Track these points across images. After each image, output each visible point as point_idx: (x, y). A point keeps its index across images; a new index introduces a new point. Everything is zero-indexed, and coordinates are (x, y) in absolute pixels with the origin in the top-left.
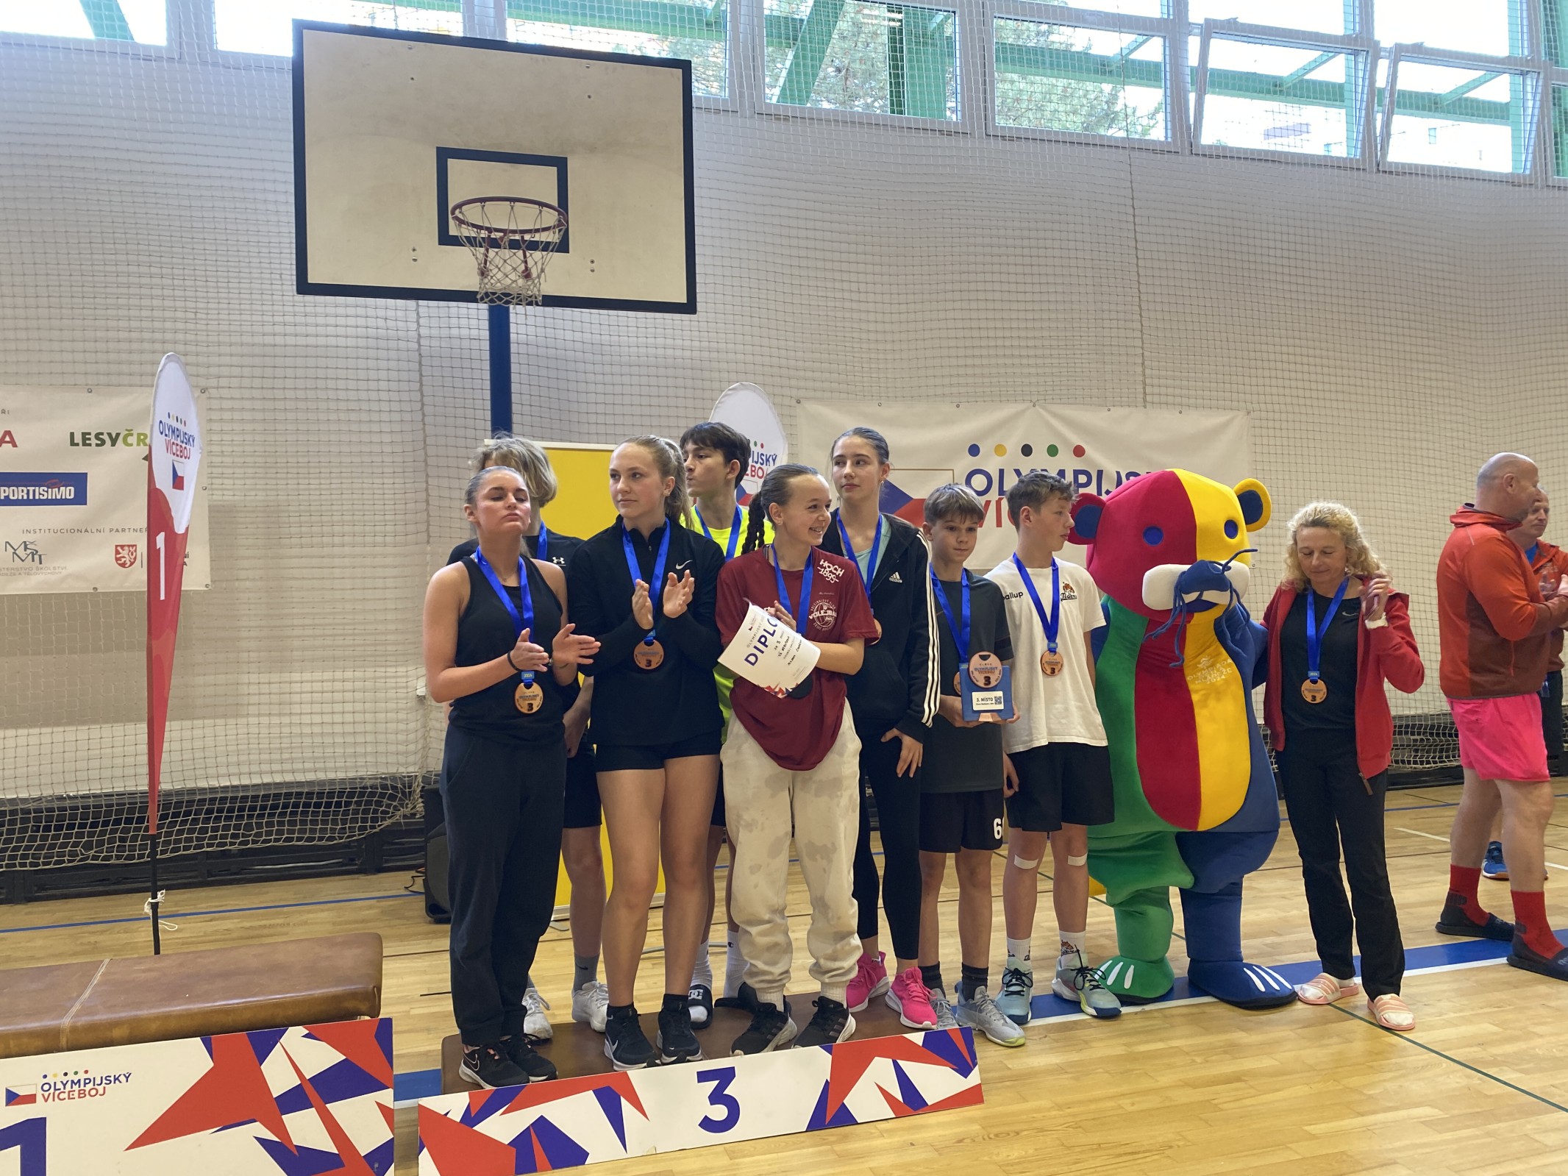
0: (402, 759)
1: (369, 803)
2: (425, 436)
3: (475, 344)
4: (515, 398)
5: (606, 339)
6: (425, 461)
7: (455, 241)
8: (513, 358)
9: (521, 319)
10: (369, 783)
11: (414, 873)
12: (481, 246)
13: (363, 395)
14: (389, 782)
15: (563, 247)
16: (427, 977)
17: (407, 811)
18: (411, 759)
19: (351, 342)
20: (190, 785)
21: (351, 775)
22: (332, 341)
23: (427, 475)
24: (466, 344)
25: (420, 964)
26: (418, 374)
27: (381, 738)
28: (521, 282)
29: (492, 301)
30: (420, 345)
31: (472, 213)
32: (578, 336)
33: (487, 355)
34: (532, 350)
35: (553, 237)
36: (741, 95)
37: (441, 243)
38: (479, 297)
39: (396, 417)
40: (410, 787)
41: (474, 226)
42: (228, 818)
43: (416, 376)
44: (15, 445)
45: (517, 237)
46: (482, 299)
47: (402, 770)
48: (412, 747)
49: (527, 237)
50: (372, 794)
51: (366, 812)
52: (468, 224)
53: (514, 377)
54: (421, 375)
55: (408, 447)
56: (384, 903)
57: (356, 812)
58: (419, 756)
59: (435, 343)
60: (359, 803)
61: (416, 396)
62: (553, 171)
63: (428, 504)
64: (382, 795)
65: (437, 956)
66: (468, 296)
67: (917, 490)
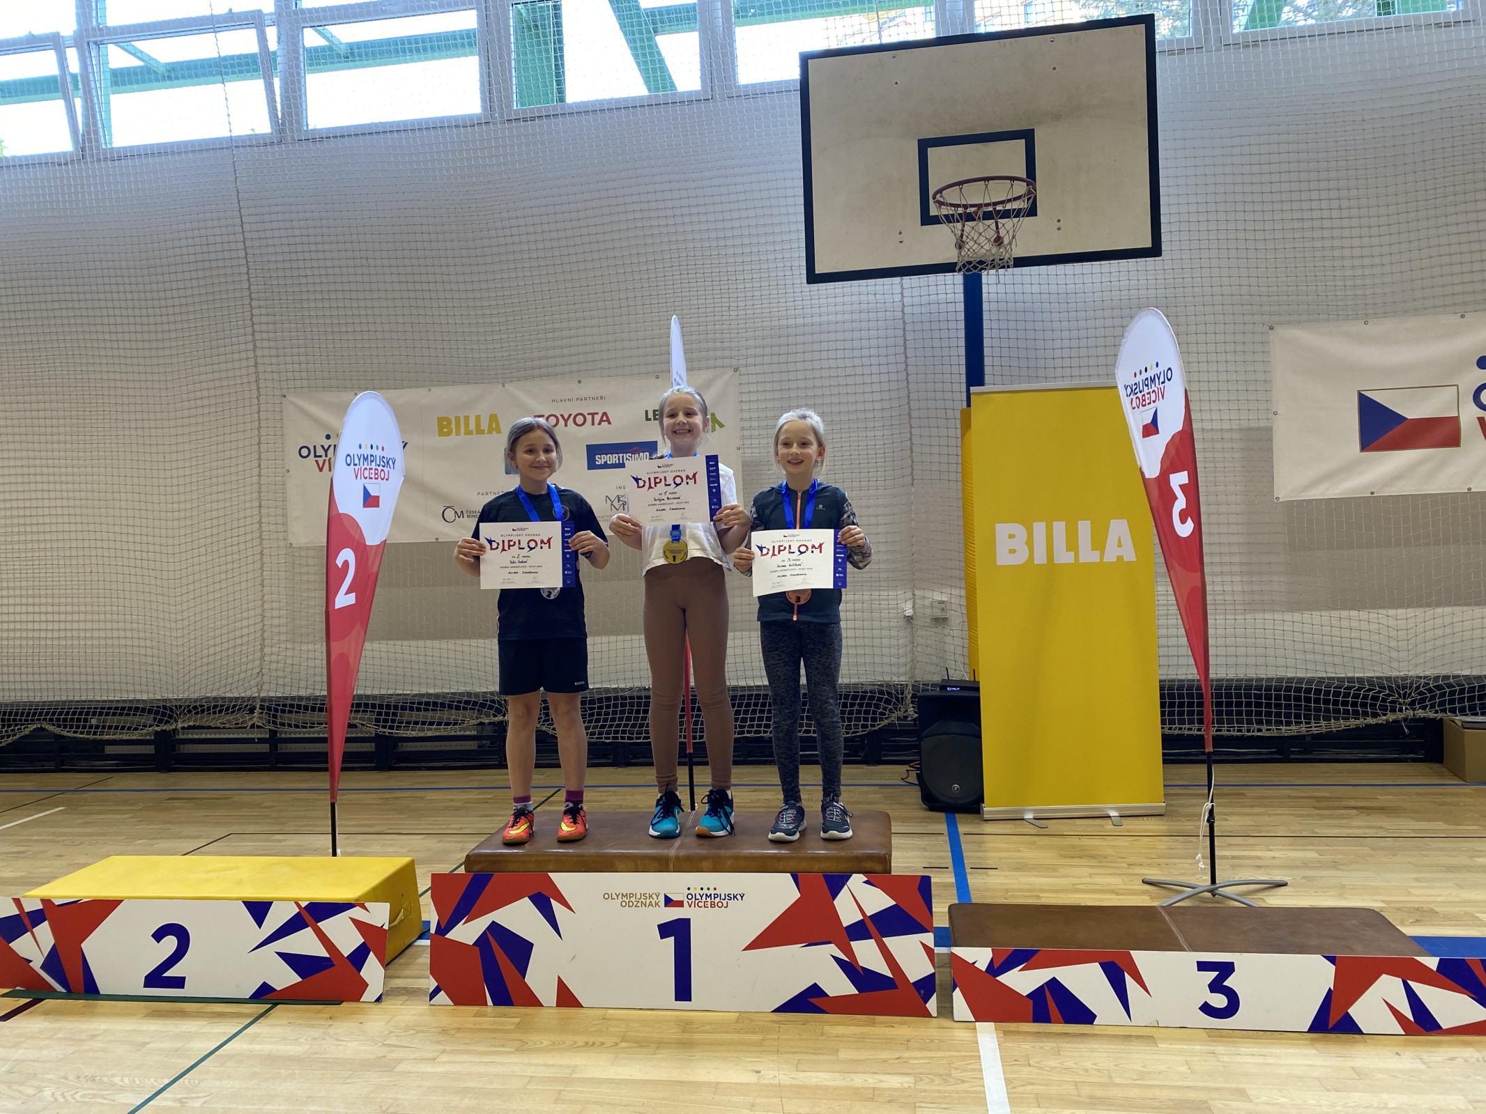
0: (894, 670)
1: (869, 705)
2: (909, 393)
3: (951, 307)
4: (987, 351)
5: (1071, 288)
6: (909, 414)
7: (935, 220)
8: (985, 316)
9: (992, 279)
10: (868, 688)
11: (907, 767)
12: (958, 221)
13: (857, 362)
14: (885, 689)
15: (1032, 212)
16: (927, 854)
17: (901, 714)
18: (902, 670)
19: (847, 317)
21: (854, 681)
22: (832, 318)
23: (911, 427)
24: (943, 308)
25: (921, 842)
26: (902, 339)
27: (877, 651)
28: (994, 251)
29: (968, 270)
30: (904, 314)
31: (952, 196)
32: (1044, 288)
33: (962, 316)
34: (1002, 306)
35: (1023, 204)
36: (1206, 30)
37: (923, 223)
38: (957, 269)
39: (884, 378)
40: (902, 693)
42: (762, 711)
43: (900, 341)
44: (610, 423)
45: (990, 209)
46: (960, 270)
47: (895, 678)
48: (902, 660)
49: (999, 208)
50: (872, 698)
51: (867, 712)
52: (947, 205)
53: (986, 333)
54: (905, 340)
55: (895, 404)
56: (885, 790)
57: (859, 712)
58: (908, 668)
59: (917, 310)
60: (861, 705)
61: (901, 358)
62: (1021, 144)
63: (912, 451)
64: (880, 699)
65: (933, 837)
66: (948, 268)
67: (1412, 410)
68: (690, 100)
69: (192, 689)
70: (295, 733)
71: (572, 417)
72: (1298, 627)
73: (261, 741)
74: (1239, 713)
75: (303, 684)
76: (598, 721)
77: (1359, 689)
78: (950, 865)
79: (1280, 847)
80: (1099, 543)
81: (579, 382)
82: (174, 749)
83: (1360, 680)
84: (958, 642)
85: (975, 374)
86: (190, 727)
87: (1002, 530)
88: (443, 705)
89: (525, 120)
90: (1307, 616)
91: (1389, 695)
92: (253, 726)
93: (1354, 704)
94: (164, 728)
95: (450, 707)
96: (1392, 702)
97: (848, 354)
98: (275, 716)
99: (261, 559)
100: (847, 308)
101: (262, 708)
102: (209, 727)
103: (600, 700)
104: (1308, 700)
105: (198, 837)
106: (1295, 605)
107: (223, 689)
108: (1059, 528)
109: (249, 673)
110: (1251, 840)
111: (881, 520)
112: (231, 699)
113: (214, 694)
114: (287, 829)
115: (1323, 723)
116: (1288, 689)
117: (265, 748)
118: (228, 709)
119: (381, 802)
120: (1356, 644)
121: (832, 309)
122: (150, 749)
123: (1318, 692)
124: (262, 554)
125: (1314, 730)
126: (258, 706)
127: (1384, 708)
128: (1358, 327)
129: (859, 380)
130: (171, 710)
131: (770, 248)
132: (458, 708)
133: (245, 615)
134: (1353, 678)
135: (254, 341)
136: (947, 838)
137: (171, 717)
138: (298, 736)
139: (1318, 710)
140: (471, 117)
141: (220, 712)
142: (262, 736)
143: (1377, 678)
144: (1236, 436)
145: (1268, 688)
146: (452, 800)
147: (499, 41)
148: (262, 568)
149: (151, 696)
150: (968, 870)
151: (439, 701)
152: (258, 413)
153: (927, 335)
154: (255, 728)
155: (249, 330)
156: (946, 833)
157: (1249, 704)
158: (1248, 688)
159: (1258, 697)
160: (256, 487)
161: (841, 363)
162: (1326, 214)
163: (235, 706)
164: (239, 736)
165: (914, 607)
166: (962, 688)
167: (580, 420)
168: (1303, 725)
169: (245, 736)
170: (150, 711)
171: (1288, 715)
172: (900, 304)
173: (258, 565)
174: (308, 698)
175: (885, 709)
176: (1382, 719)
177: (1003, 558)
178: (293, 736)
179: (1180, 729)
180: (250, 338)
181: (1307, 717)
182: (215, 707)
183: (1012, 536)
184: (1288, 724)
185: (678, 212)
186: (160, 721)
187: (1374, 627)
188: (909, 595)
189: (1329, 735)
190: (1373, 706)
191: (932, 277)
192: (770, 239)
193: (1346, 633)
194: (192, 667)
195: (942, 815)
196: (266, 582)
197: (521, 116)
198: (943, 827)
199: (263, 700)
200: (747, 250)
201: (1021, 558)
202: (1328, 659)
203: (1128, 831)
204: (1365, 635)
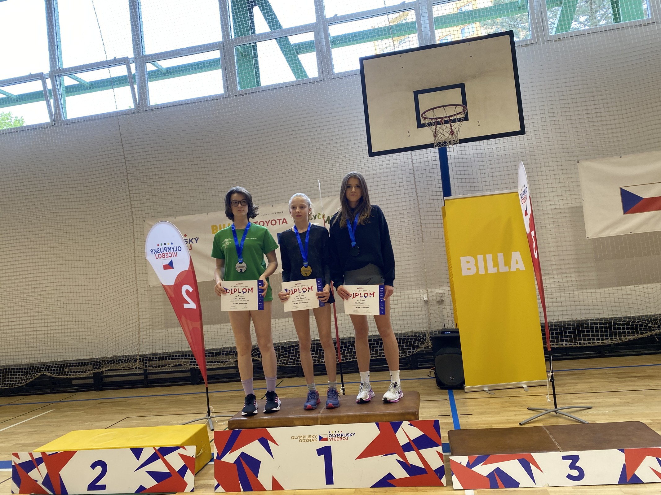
0: (421, 325)
1: (411, 342)
2: (418, 201)
3: (434, 163)
4: (451, 181)
5: (487, 151)
6: (419, 211)
7: (423, 126)
8: (450, 165)
9: (451, 149)
10: (410, 335)
11: (430, 370)
12: (433, 125)
13: (394, 189)
14: (417, 334)
15: (466, 118)
16: (440, 409)
17: (426, 346)
18: (425, 325)
19: (388, 170)
20: (349, 336)
21: (403, 331)
22: (382, 171)
23: (420, 216)
24: (430, 163)
25: (437, 404)
26: (413, 178)
27: (413, 317)
28: (450, 137)
29: (440, 146)
30: (413, 167)
31: (430, 115)
32: (475, 152)
33: (439, 166)
34: (457, 161)
35: (462, 116)
36: (538, 36)
37: (418, 127)
38: (434, 146)
39: (407, 195)
40: (425, 336)
41: (430, 118)
44: (287, 223)
45: (447, 119)
46: (436, 146)
47: (422, 329)
48: (424, 321)
49: (451, 118)
50: (412, 339)
51: (410, 346)
52: (428, 118)
53: (450, 173)
54: (415, 178)
55: (412, 206)
56: (421, 381)
57: (406, 346)
58: (427, 324)
59: (419, 165)
60: (407, 342)
61: (414, 186)
62: (459, 89)
63: (421, 227)
64: (415, 339)
65: (443, 401)
66: (430, 146)
67: (646, 194)
68: (314, 81)
69: (109, 353)
70: (155, 370)
71: (270, 222)
72: (603, 295)
73: (140, 374)
74: (579, 336)
75: (158, 348)
76: (289, 356)
77: (634, 322)
78: (451, 414)
79: (602, 397)
80: (507, 262)
81: (273, 206)
82: (102, 380)
83: (634, 317)
84: (449, 311)
85: (447, 191)
86: (109, 370)
87: (463, 260)
88: (220, 353)
89: (243, 95)
90: (606, 290)
91: (647, 324)
92: (136, 368)
93: (632, 329)
94: (97, 371)
95: (223, 354)
96: (649, 327)
97: (390, 186)
98: (146, 363)
99: (137, 293)
100: (388, 166)
101: (140, 359)
102: (117, 370)
103: (289, 347)
104: (610, 328)
105: (113, 420)
106: (601, 285)
107: (122, 352)
108: (489, 257)
109: (134, 344)
110: (589, 395)
111: (410, 258)
112: (126, 356)
113: (119, 354)
114: (152, 414)
115: (618, 338)
116: (601, 324)
117: (142, 377)
118: (125, 361)
119: (193, 399)
120: (630, 301)
121: (381, 167)
122: (91, 381)
123: (615, 324)
124: (137, 291)
125: (615, 342)
126: (138, 359)
127: (646, 330)
128: (617, 159)
129: (395, 197)
130: (100, 363)
131: (353, 142)
132: (226, 354)
133: (131, 318)
134: (630, 317)
135: (130, 198)
136: (449, 401)
137: (100, 366)
138: (156, 371)
139: (616, 332)
140: (219, 95)
141: (122, 362)
142: (140, 372)
143: (641, 316)
144: (567, 211)
145: (592, 324)
146: (225, 397)
147: (230, 62)
148: (137, 297)
149: (91, 357)
150: (459, 416)
151: (218, 352)
152: (133, 229)
153: (424, 175)
154: (137, 368)
155: (128, 193)
156: (448, 399)
157: (583, 332)
158: (583, 324)
159: (587, 328)
160: (133, 261)
161: (387, 190)
162: (598, 110)
163: (128, 359)
164: (131, 373)
165: (428, 297)
166: (452, 332)
167: (274, 222)
168: (609, 340)
169: (133, 373)
170: (91, 364)
171: (602, 336)
172: (411, 163)
173: (136, 296)
174: (160, 354)
175: (418, 343)
176: (645, 335)
177: (465, 273)
178: (154, 371)
179: (553, 345)
180: (128, 197)
181: (611, 336)
182: (119, 360)
183: (468, 262)
184: (602, 339)
185: (311, 130)
186: (96, 368)
187: (638, 293)
188: (425, 291)
189: (622, 344)
190: (641, 329)
191: (425, 150)
192: (352, 139)
193: (625, 297)
194: (109, 343)
195: (447, 391)
196: (140, 303)
197: (241, 93)
198: (447, 397)
199: (140, 356)
200: (342, 144)
201: (473, 271)
202: (618, 309)
203: (532, 393)
204: (634, 297)
